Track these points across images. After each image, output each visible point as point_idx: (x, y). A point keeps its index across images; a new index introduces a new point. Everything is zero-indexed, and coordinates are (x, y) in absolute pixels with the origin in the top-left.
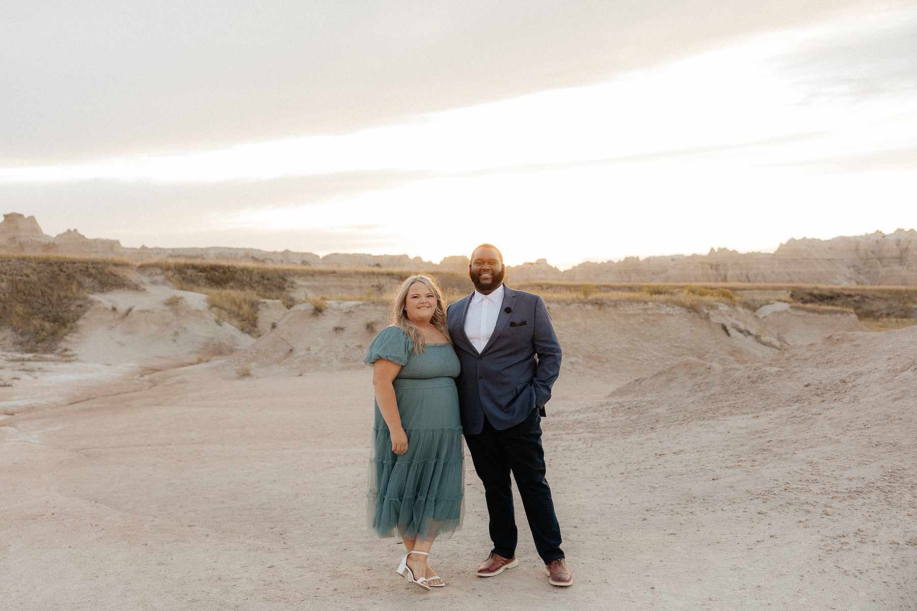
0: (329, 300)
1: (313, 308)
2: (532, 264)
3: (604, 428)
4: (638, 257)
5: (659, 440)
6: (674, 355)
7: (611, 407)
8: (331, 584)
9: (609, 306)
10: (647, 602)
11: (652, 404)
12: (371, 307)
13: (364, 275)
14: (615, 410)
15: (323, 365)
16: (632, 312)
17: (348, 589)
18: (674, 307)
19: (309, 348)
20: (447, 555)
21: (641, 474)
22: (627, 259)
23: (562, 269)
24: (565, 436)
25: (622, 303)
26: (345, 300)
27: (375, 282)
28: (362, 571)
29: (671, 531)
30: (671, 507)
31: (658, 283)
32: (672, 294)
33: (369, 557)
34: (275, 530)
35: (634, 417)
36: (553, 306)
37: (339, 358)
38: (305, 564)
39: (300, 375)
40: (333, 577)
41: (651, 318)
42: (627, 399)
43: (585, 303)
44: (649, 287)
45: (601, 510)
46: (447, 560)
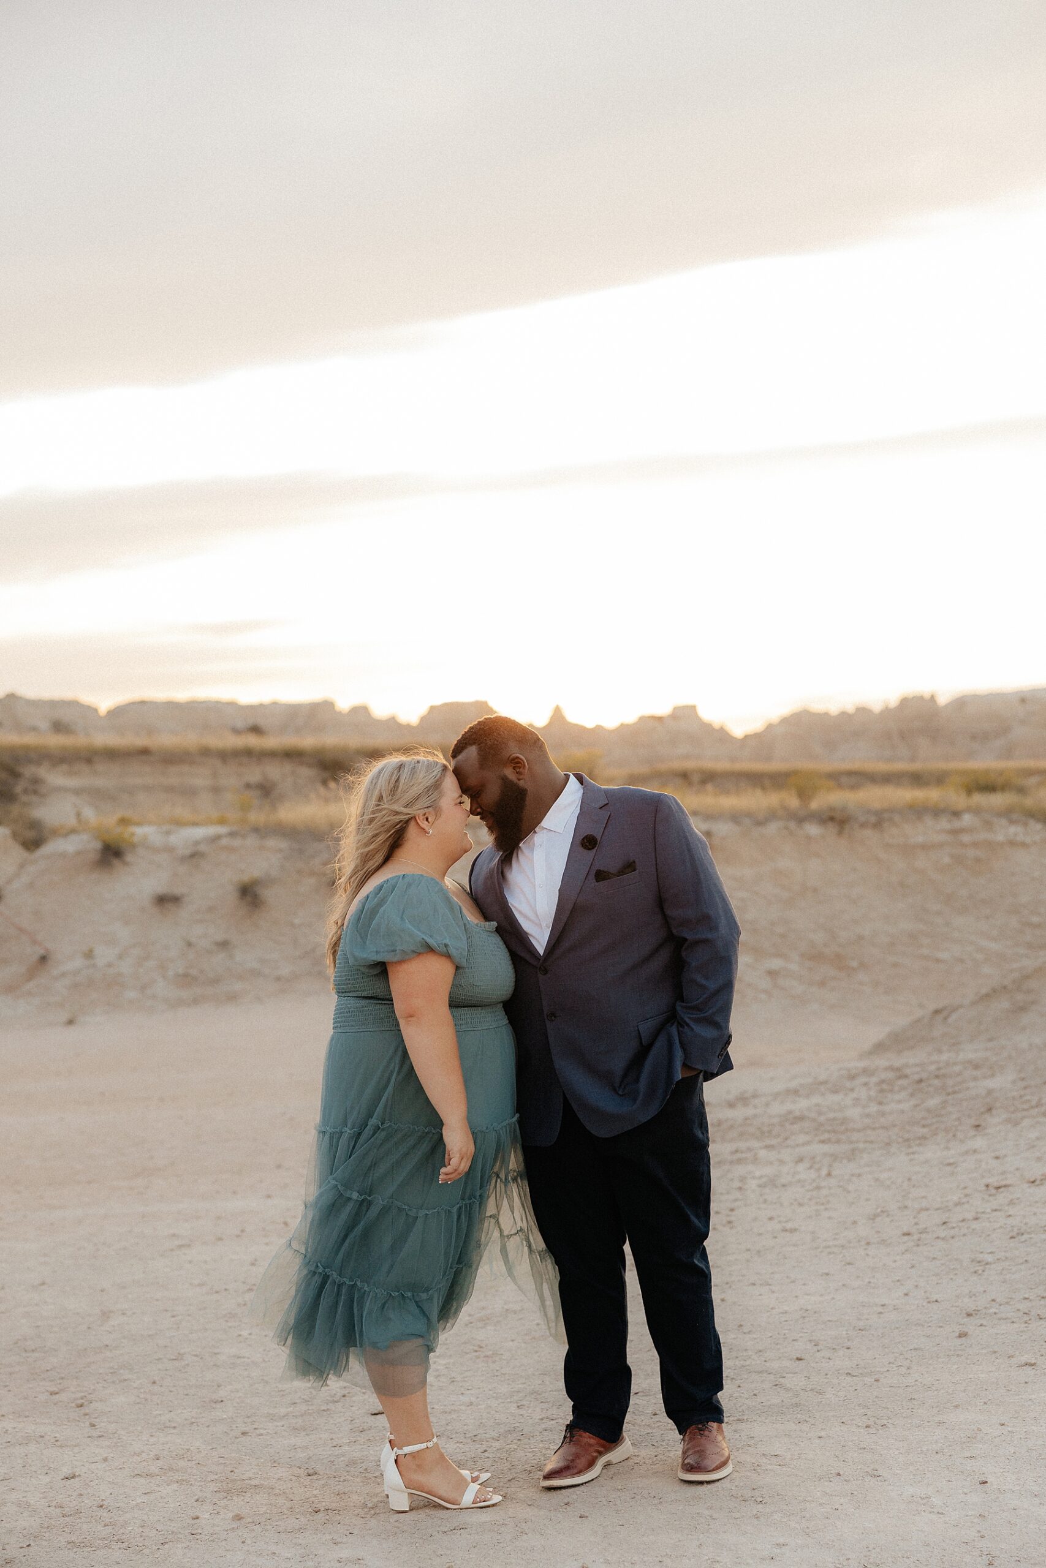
0: (139, 824)
1: (98, 845)
2: (660, 719)
3: (859, 1131)
4: (932, 697)
5: (993, 1155)
6: (1030, 946)
7: (874, 1080)
8: (226, 1507)
9: (863, 825)
10: (970, 1513)
11: (976, 1067)
12: (251, 841)
13: (226, 756)
14: (884, 1086)
15: (131, 994)
16: (920, 839)
17: (268, 1516)
18: (1025, 824)
19: (91, 951)
20: (495, 1434)
21: (952, 1232)
22: (905, 702)
23: (738, 731)
24: (763, 1153)
25: (897, 818)
26: (179, 823)
27: (254, 774)
28: (294, 1479)
29: (1025, 1358)
30: (1024, 1306)
31: (985, 762)
32: (1021, 790)
33: (306, 1447)
34: (63, 1397)
35: (933, 1102)
36: (722, 829)
37: (171, 973)
38: (153, 1469)
39: (71, 1022)
40: (228, 1491)
41: (971, 853)
42: (912, 1059)
43: (801, 820)
44: (963, 773)
45: (859, 1319)
46: (497, 1444)
